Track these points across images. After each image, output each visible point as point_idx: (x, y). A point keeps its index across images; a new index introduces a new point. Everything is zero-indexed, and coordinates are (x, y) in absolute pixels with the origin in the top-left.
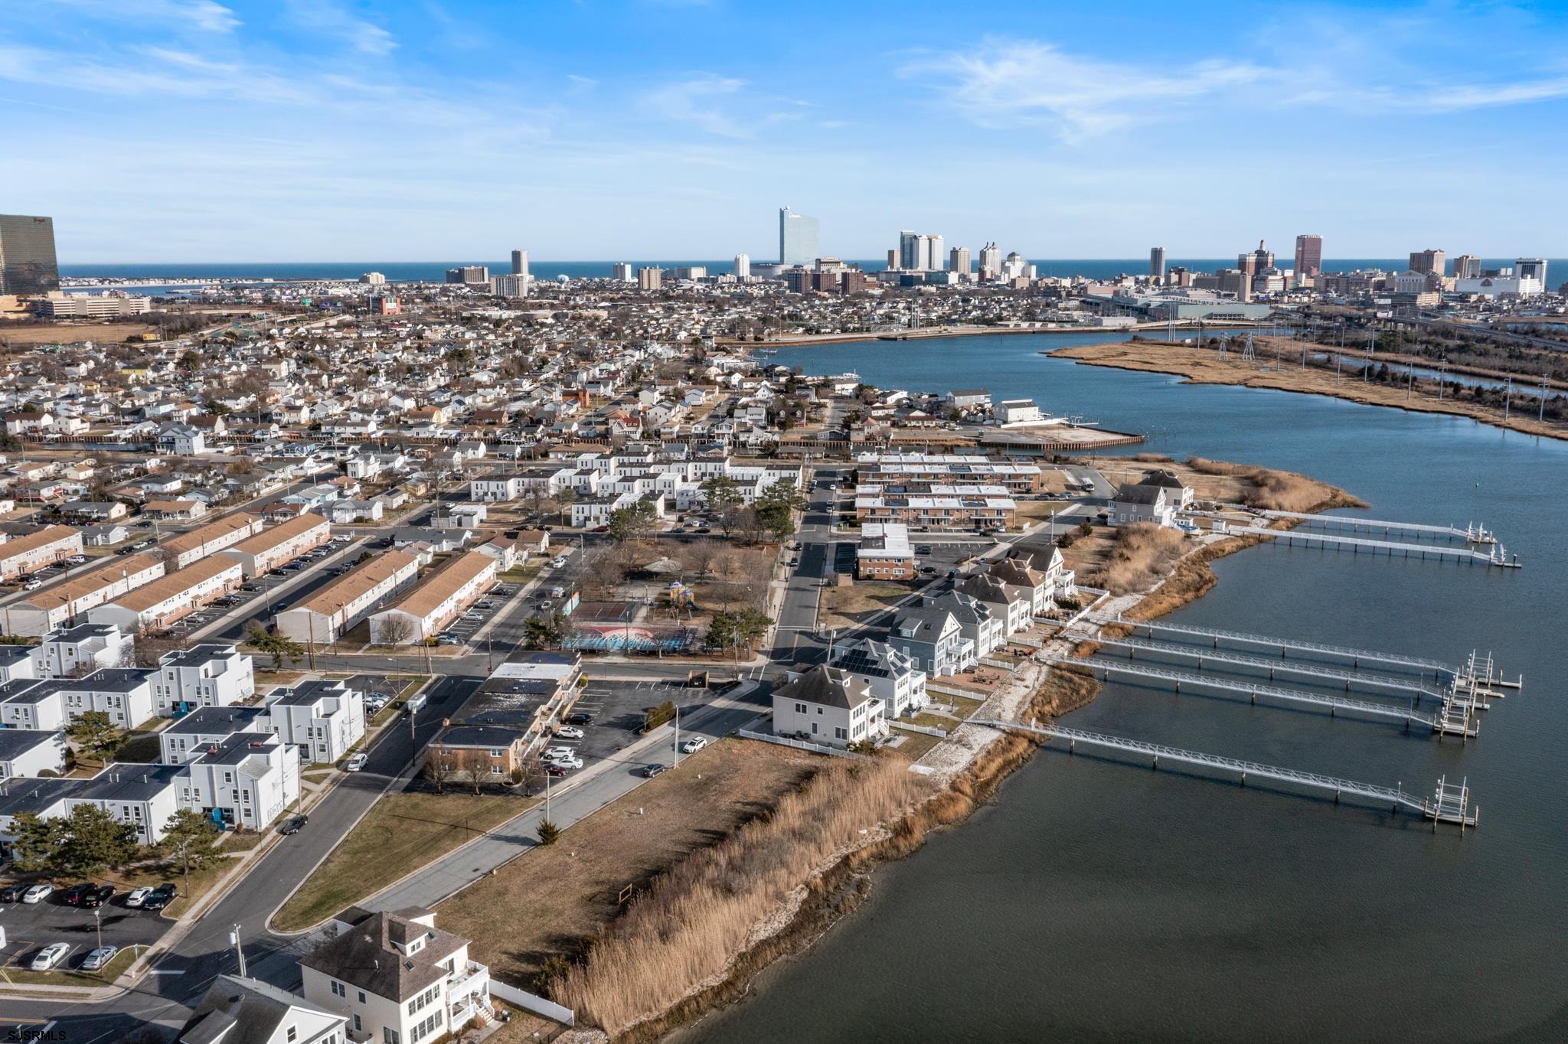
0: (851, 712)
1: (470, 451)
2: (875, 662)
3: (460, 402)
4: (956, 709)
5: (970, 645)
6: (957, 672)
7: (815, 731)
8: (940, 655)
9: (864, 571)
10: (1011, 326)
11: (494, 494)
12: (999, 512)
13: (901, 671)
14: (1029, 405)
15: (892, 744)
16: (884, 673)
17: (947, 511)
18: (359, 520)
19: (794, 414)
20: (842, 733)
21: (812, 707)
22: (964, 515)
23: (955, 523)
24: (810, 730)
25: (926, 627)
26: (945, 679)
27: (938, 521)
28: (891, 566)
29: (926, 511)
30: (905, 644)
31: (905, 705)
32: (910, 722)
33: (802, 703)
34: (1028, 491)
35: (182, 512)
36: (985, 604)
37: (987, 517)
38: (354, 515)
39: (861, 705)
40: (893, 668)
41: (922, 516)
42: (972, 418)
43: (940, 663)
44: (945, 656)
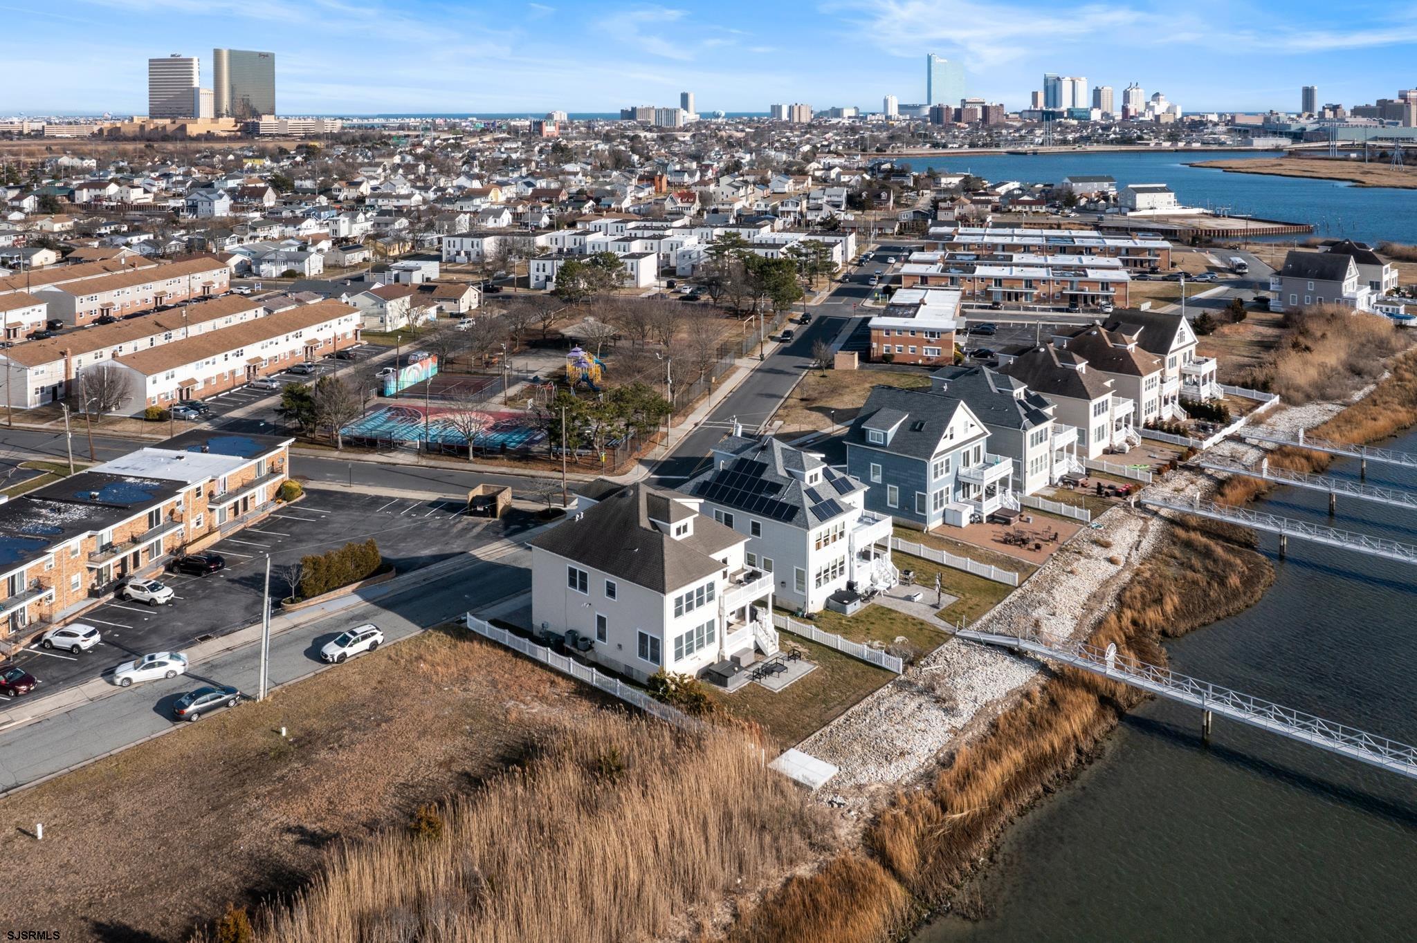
0: (670, 600)
1: (491, 220)
2: (776, 488)
3: (529, 184)
4: (948, 600)
5: (1004, 467)
6: (976, 520)
7: (602, 636)
8: (938, 482)
9: (878, 349)
10: (1152, 145)
11: (468, 254)
12: (1105, 285)
13: (827, 510)
14: (1163, 190)
15: (775, 683)
16: (787, 513)
17: (1029, 283)
18: (289, 274)
19: (879, 196)
20: (651, 647)
21: (598, 578)
22: (1054, 289)
23: (1040, 300)
24: (590, 631)
25: (915, 427)
26: (950, 533)
27: (1017, 296)
28: (920, 343)
29: (999, 282)
30: (873, 457)
31: (840, 583)
32: (834, 629)
33: (580, 567)
34: (1154, 271)
36: (1046, 397)
37: (1088, 291)
38: (284, 268)
39: (703, 582)
40: (808, 502)
41: (993, 288)
42: (1092, 206)
43: (940, 499)
44: (951, 486)
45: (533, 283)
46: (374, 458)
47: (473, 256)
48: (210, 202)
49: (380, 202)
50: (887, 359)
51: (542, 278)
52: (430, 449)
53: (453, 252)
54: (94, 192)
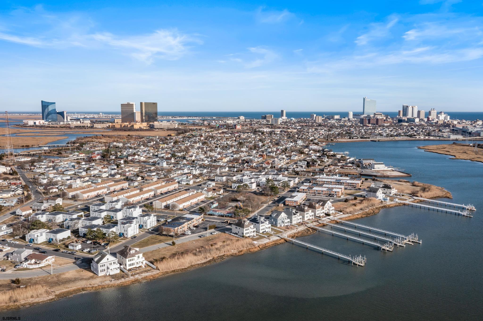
0: (245, 229)
1: (224, 169)
2: (257, 220)
3: (232, 156)
4: (275, 233)
5: (289, 220)
6: (284, 226)
8: (279, 221)
9: (287, 203)
11: (220, 180)
12: (336, 192)
13: (262, 223)
14: (382, 164)
15: (254, 238)
16: (258, 223)
17: (322, 191)
18: (187, 184)
20: (243, 233)
21: (238, 228)
22: (326, 192)
23: (324, 194)
24: (238, 233)
25: (277, 215)
26: (281, 227)
27: (320, 193)
28: (293, 203)
29: (317, 191)
30: (272, 218)
31: (264, 230)
32: (263, 234)
33: (237, 227)
35: (151, 180)
37: (332, 193)
38: (186, 183)
39: (248, 228)
40: (260, 222)
41: (316, 192)
43: (279, 223)
44: (281, 222)
45: (233, 188)
46: (212, 217)
47: (221, 180)
48: (162, 163)
49: (198, 162)
50: (288, 205)
51: (234, 187)
52: (219, 216)
53: (217, 180)
54: (132, 157)
